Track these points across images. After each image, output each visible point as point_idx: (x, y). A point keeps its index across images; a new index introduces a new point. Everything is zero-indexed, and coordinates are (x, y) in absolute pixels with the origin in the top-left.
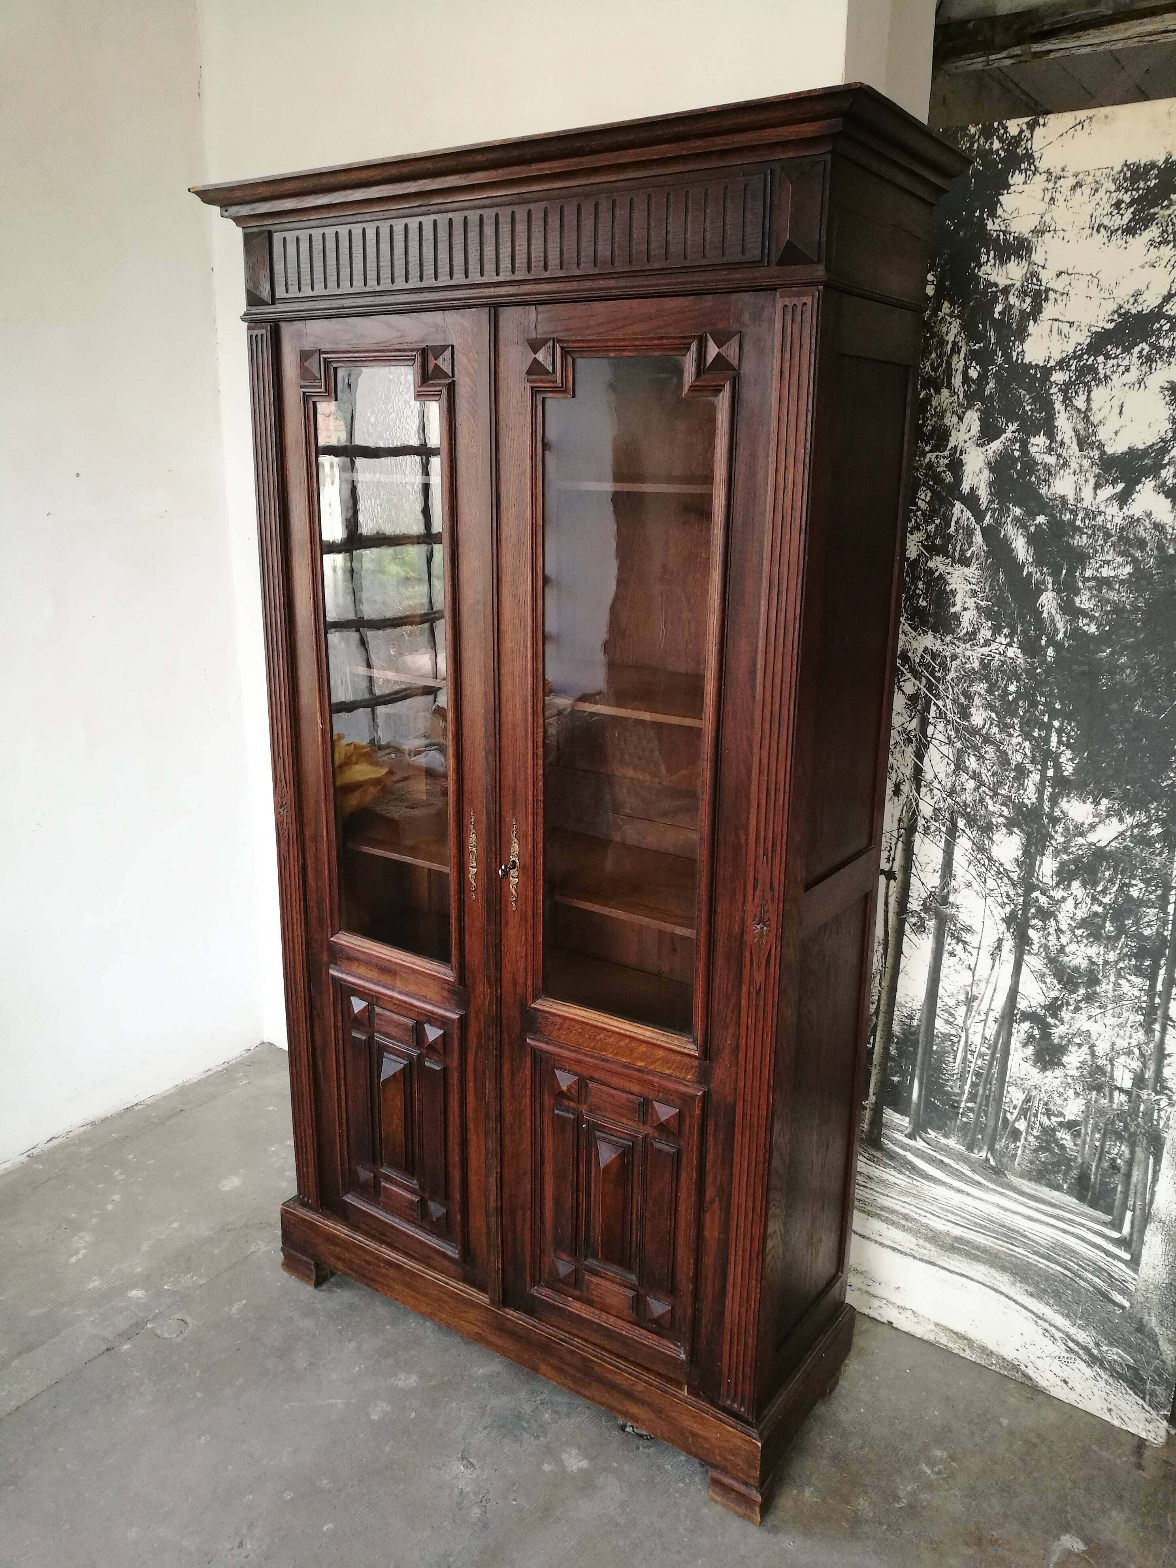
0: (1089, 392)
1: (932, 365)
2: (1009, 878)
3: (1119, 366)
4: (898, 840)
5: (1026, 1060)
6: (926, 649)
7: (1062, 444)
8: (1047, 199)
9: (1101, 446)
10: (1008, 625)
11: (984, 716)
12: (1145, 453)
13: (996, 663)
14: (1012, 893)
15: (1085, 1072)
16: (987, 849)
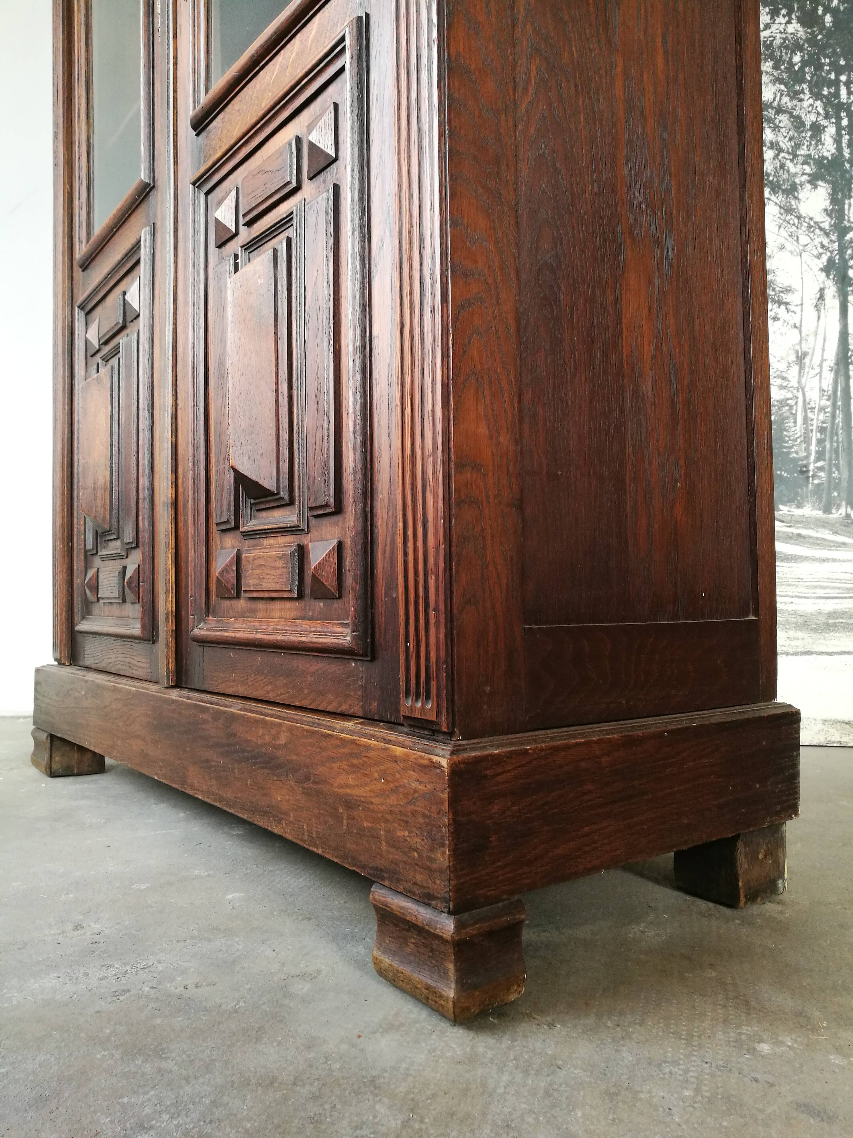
2: (821, 229)
11: (773, 90)
13: (778, 42)
14: (826, 242)
16: (795, 209)
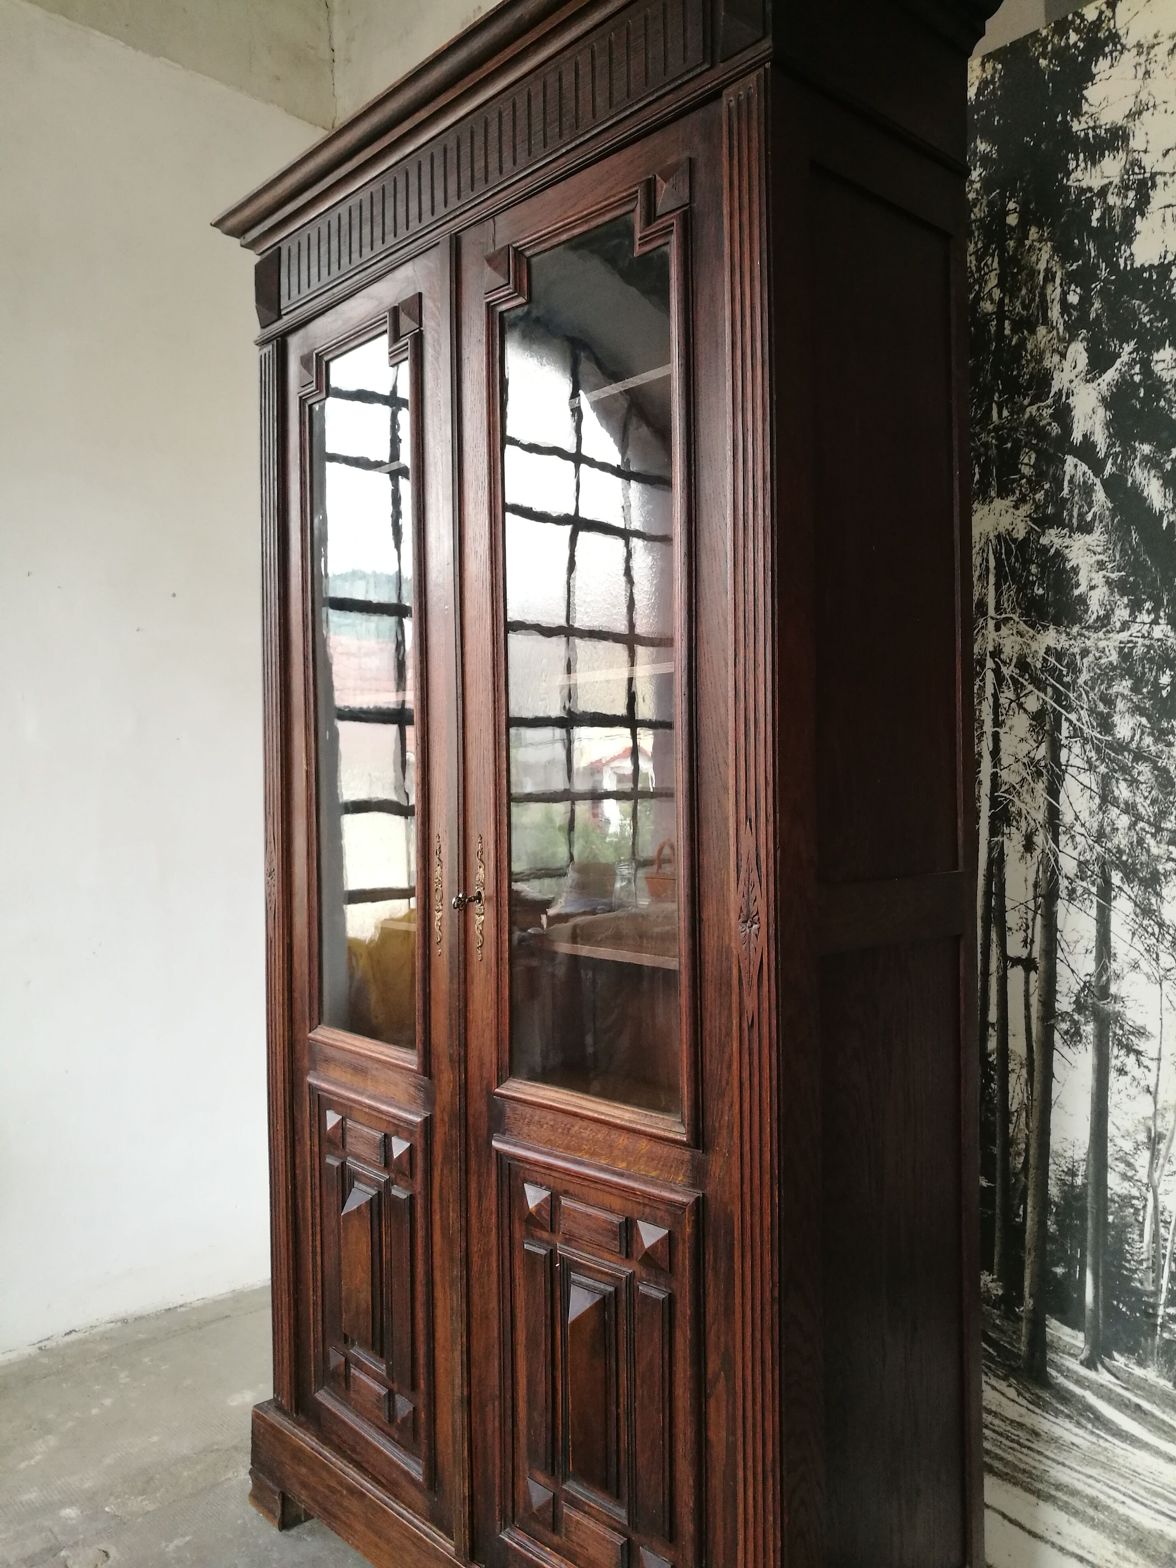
1: (1023, 303)
4: (1036, 913)
6: (1048, 650)
8: (1140, 74)
10: (1150, 598)
11: (1131, 725)
13: (1139, 650)
16: (1155, 911)
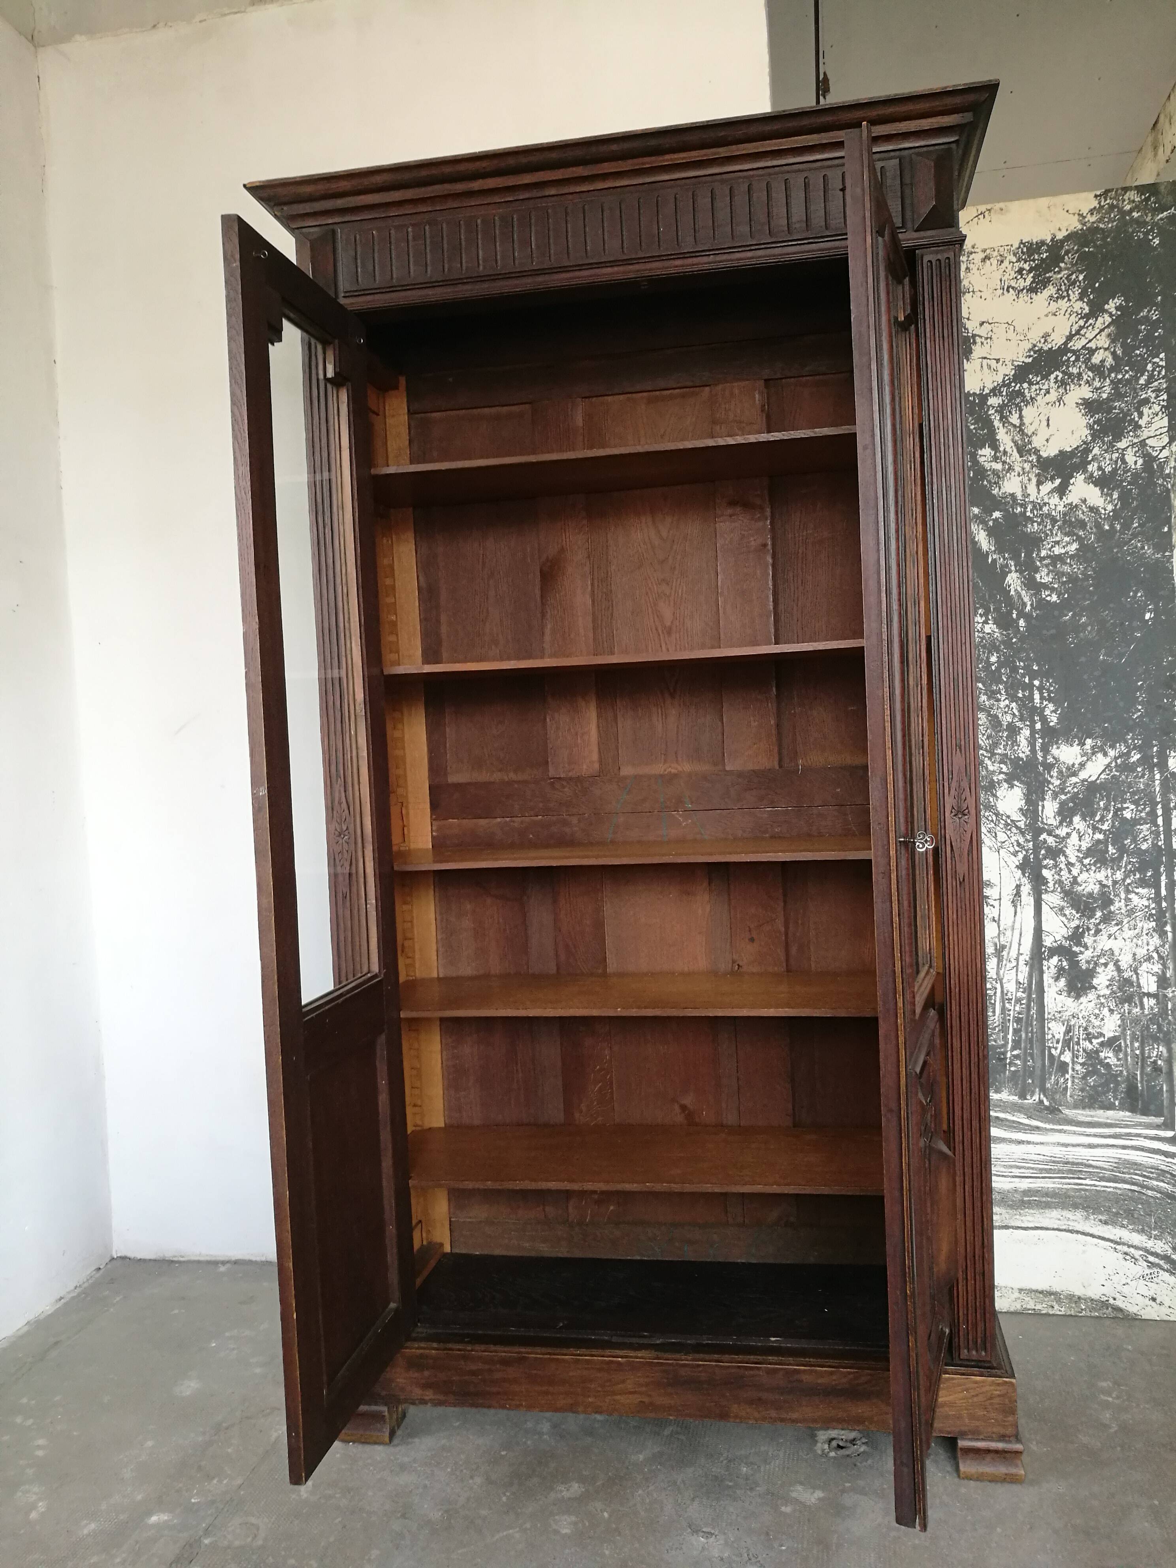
0: (1021, 410)
2: (1017, 827)
3: (1040, 389)
5: (1060, 993)
7: (1005, 453)
9: (1037, 452)
12: (1073, 454)
14: (1021, 840)
15: (1115, 988)
